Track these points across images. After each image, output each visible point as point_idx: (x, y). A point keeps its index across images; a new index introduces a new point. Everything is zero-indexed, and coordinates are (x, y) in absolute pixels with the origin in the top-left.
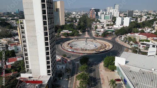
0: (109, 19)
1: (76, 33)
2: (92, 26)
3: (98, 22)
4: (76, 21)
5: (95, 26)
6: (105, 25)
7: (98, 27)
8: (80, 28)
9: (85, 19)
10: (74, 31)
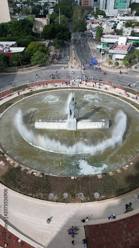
0: (124, 8)
1: (37, 54)
2: (88, 27)
3: (102, 17)
4: (46, 12)
5: (94, 26)
6: (121, 22)
7: (104, 32)
8: (52, 32)
9: (68, 7)
10: (30, 46)
